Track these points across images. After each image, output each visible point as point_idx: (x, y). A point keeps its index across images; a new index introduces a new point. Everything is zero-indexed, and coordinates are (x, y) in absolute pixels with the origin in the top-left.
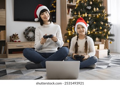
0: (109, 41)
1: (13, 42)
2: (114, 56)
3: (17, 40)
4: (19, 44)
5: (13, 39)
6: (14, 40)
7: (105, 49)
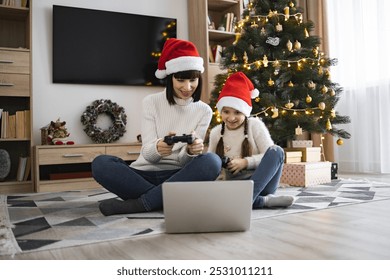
0: (336, 138)
1: (53, 144)
2: (350, 180)
3: (65, 140)
4: (69, 152)
5: (51, 137)
6: (55, 140)
7: (322, 160)
